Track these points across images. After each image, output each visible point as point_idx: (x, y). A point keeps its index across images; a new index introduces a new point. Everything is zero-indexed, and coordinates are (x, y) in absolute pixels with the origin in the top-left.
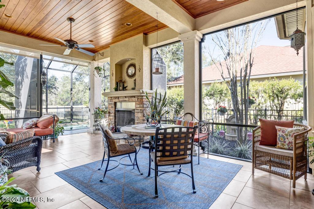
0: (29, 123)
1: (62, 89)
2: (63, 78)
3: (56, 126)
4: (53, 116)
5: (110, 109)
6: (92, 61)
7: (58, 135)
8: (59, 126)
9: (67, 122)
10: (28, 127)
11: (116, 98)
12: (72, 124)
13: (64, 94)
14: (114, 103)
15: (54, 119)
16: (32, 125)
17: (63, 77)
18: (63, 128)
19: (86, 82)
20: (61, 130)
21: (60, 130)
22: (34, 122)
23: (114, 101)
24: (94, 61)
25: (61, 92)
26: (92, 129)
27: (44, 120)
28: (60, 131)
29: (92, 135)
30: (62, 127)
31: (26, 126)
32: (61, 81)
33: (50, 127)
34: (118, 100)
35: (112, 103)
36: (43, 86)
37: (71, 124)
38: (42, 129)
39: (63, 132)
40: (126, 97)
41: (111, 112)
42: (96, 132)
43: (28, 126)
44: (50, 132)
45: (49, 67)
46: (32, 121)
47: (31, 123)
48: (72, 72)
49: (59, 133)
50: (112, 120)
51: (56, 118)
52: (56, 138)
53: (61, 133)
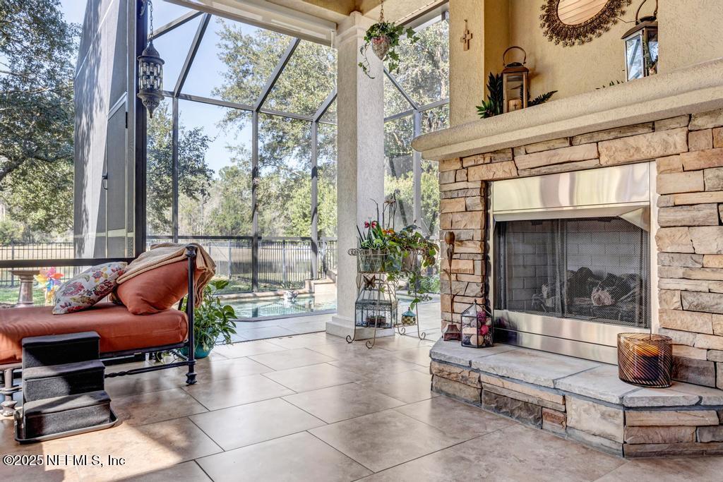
0: (83, 282)
1: (222, 203)
2: (224, 172)
3: (204, 303)
4: (186, 252)
5: (457, 217)
6: (349, 14)
7: (211, 346)
8: (213, 304)
9: (240, 291)
10: (74, 304)
11: (494, 154)
12: (258, 294)
13: (227, 216)
14: (478, 185)
15: (193, 265)
16: (93, 296)
17: (224, 169)
18: (231, 314)
19: (289, 167)
20: (225, 320)
21: (219, 320)
22: (102, 279)
23: (483, 173)
24: (357, 14)
25: (220, 210)
26: (348, 320)
27: (149, 269)
28: (219, 324)
29: (351, 347)
30: (227, 307)
31: (68, 299)
32: (220, 179)
33: (175, 307)
34: (511, 164)
35: (470, 185)
36: (148, 112)
37: (255, 296)
38: (135, 313)
39: (233, 332)
40: (571, 141)
41: (463, 237)
42: (369, 332)
43: (77, 297)
44: (173, 332)
45: (183, 92)
46: (97, 276)
47: (90, 285)
48: (258, 110)
49: (215, 333)
50: (465, 278)
51: (200, 263)
52: (204, 356)
53: (221, 337)
